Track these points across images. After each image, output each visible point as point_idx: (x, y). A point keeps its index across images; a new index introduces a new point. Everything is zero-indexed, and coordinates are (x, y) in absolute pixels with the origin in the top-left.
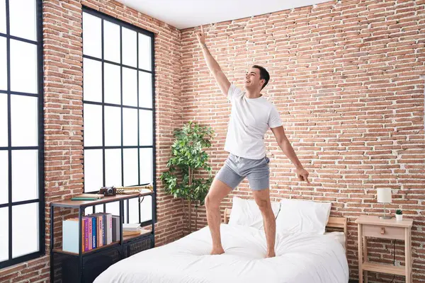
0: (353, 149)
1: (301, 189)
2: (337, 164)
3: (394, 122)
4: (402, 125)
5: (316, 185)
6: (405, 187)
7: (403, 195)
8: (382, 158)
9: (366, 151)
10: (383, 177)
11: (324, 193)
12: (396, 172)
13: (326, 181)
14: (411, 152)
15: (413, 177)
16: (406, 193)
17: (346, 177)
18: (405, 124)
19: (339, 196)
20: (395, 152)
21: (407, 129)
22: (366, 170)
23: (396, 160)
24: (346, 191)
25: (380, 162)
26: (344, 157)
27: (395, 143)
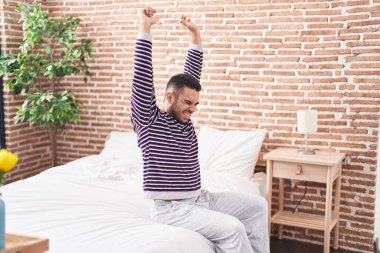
0: (285, 53)
1: (211, 110)
2: (261, 75)
3: (345, 14)
4: (356, 17)
5: (231, 105)
6: (352, 109)
7: (349, 121)
8: (325, 67)
9: (302, 57)
10: (323, 95)
11: (243, 117)
12: (341, 88)
13: (245, 100)
14: (365, 59)
15: (364, 95)
16: (353, 118)
17: (274, 94)
18: (361, 17)
19: (262, 121)
20: (342, 59)
21: (363, 24)
22: (300, 85)
23: (343, 71)
24: (272, 115)
25: (322, 73)
26: (271, 64)
27: (343, 46)
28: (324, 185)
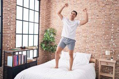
0: (99, 38)
1: (82, 49)
2: (94, 42)
3: (112, 31)
4: (115, 31)
5: (87, 49)
6: (114, 50)
7: (113, 53)
8: (108, 41)
9: (103, 39)
10: (108, 47)
11: (89, 51)
12: (112, 46)
13: (90, 47)
14: (117, 40)
15: (117, 47)
16: (114, 52)
17: (97, 47)
19: (94, 52)
20: (112, 40)
21: (116, 33)
22: (102, 45)
23: (112, 42)
24: (96, 51)
25: (107, 43)
26: (96, 40)
27: (112, 37)
28: (113, 67)
